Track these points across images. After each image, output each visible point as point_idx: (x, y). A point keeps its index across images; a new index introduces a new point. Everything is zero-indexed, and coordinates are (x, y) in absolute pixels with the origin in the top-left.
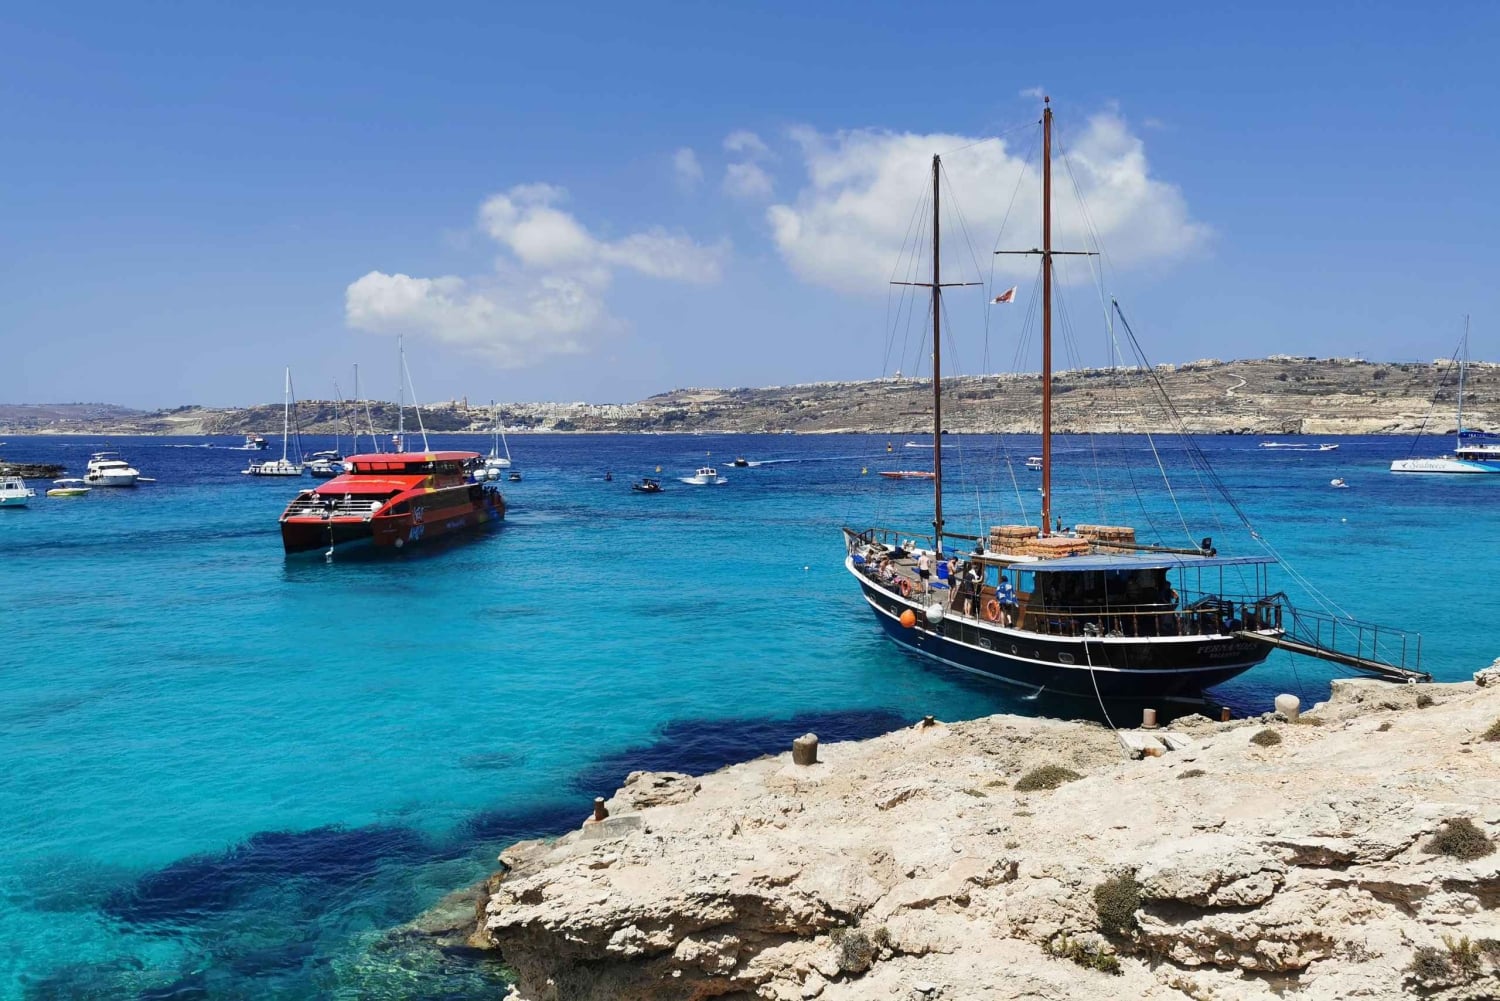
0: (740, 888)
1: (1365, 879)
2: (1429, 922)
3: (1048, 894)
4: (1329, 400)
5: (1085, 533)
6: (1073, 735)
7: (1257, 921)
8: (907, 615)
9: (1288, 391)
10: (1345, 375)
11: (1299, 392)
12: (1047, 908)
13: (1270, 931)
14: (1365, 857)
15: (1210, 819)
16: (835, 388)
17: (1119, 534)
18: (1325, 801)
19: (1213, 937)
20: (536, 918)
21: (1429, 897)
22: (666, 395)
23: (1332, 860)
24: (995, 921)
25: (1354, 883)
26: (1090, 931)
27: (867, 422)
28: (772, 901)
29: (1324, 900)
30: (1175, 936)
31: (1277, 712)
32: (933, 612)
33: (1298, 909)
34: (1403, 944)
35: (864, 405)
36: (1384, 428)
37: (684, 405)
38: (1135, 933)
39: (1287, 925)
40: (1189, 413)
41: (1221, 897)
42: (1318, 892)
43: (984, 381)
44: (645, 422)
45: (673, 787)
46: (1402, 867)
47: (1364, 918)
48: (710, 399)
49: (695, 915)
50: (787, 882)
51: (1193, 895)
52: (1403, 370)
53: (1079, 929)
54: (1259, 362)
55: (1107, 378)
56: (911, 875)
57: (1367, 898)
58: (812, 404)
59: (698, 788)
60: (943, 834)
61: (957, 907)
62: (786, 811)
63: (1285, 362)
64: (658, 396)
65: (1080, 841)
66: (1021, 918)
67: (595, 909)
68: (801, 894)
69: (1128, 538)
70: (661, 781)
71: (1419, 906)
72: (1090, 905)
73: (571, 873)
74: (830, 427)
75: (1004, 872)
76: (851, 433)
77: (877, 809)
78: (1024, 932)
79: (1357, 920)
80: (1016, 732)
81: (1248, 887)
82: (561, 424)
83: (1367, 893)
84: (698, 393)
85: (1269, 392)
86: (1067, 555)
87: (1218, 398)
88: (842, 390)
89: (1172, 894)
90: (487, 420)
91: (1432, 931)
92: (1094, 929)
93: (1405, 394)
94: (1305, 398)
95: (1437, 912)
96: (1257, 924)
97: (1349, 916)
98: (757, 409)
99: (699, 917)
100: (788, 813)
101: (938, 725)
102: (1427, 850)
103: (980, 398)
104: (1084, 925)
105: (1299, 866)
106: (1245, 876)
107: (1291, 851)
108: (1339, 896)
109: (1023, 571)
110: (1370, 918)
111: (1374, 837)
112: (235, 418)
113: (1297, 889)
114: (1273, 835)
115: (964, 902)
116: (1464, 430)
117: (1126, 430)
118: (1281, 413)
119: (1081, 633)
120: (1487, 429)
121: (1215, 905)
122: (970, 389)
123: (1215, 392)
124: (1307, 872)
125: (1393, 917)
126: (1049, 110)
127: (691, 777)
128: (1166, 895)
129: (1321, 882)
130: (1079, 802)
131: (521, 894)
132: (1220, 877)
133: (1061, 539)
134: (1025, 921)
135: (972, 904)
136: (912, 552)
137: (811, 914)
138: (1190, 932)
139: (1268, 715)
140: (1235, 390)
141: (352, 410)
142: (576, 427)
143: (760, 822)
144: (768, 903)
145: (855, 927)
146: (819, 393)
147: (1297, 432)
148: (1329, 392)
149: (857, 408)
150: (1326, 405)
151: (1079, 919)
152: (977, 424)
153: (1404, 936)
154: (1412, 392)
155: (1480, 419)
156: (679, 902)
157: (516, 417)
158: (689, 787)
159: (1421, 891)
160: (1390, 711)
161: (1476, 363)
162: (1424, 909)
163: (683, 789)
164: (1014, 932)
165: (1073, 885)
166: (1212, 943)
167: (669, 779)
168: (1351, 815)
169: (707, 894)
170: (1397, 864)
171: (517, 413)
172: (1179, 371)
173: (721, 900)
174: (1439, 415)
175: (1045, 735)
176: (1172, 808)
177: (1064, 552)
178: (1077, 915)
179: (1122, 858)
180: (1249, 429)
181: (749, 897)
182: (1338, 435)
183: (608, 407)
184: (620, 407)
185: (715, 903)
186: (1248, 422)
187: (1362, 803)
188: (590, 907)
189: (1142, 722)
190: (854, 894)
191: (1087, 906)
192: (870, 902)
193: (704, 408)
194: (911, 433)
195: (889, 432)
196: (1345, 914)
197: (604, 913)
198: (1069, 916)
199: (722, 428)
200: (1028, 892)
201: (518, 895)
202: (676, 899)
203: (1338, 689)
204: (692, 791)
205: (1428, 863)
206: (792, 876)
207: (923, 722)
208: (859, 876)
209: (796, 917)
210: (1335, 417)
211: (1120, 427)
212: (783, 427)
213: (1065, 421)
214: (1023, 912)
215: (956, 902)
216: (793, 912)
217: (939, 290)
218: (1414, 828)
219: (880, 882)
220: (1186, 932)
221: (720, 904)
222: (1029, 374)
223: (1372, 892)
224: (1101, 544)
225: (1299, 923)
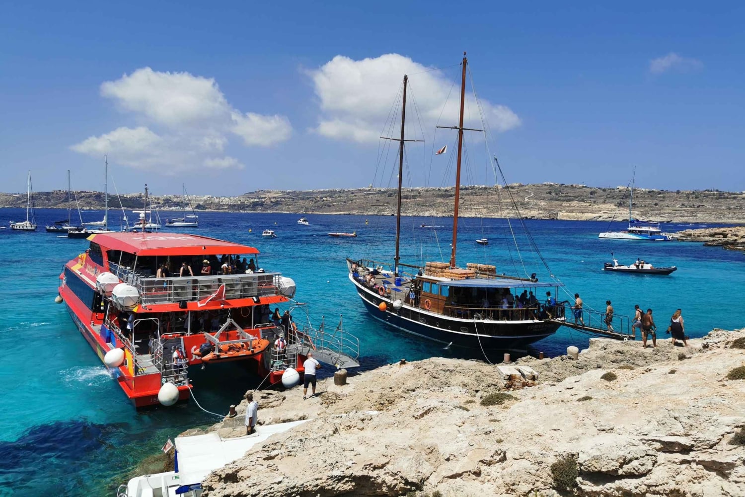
0: (358, 472)
1: (700, 459)
2: (736, 482)
3: (525, 469)
4: (570, 204)
5: (471, 267)
6: (475, 368)
7: (645, 483)
8: (383, 305)
9: (552, 199)
10: (577, 193)
11: (557, 200)
12: (525, 476)
13: (652, 489)
14: (699, 447)
15: (605, 424)
16: (340, 192)
17: (489, 269)
18: (671, 416)
19: (620, 492)
20: (240, 493)
21: (735, 469)
22: (253, 193)
23: (681, 449)
24: (495, 484)
25: (694, 461)
26: (549, 489)
27: (356, 209)
28: (375, 478)
29: (679, 471)
30: (600, 492)
31: (569, 355)
32: (397, 304)
33: (666, 476)
34: (723, 494)
35: (354, 201)
36: (595, 218)
37: (263, 198)
38: (575, 490)
39: (661, 485)
40: (508, 208)
41: (625, 470)
42: (675, 466)
43: (412, 190)
44: (242, 206)
45: (272, 398)
46: (719, 452)
47: (700, 480)
48: (276, 195)
49: (333, 488)
50: (382, 467)
51: (611, 470)
52: (603, 191)
53: (543, 488)
54: (539, 185)
55: (470, 191)
56: (448, 460)
57: (701, 469)
58: (328, 199)
59: (284, 398)
60: (461, 434)
61: (474, 477)
62: (363, 420)
63: (551, 185)
64: (249, 193)
65: (534, 437)
66: (511, 483)
67: (275, 486)
68: (391, 473)
69: (493, 271)
70: (265, 395)
71: (730, 474)
72: (549, 475)
73: (254, 463)
74: (337, 211)
75: (500, 457)
76: (347, 214)
77: (414, 418)
78: (513, 490)
79: (696, 481)
80: (447, 367)
81: (640, 464)
82: (198, 207)
83: (701, 467)
84: (270, 192)
85: (544, 199)
86: (464, 278)
87: (521, 202)
88: (343, 193)
89: (599, 469)
90: (159, 203)
91: (739, 487)
92: (551, 487)
93: (604, 202)
94: (559, 203)
95: (741, 476)
96: (645, 485)
97: (692, 479)
98: (300, 201)
99: (335, 489)
100: (364, 421)
101: (407, 363)
102: (731, 443)
103: (410, 199)
104: (545, 485)
105: (663, 452)
106: (637, 459)
107: (659, 444)
108: (686, 468)
109: (442, 286)
110: (703, 480)
111: (702, 436)
112: (18, 199)
113: (664, 465)
114: (646, 435)
115: (478, 474)
116: (632, 219)
117: (479, 216)
118: (548, 210)
119: (473, 318)
120: (641, 219)
121: (622, 475)
122: (405, 194)
123: (520, 199)
124: (668, 455)
125: (715, 479)
126: (466, 58)
127: (280, 392)
128: (596, 470)
129: (676, 461)
130: (525, 414)
131: (224, 476)
132: (625, 460)
133: (460, 271)
134: (513, 484)
135: (482, 475)
136: (382, 272)
137: (397, 484)
138: (607, 489)
139: (564, 356)
140: (529, 198)
141: (84, 196)
142: (206, 208)
143: (350, 427)
144: (373, 479)
145: (421, 490)
146: (332, 194)
147: (556, 218)
148: (570, 200)
149: (350, 202)
150: (569, 206)
151: (543, 482)
152: (409, 211)
153: (723, 489)
154: (607, 201)
155: (638, 214)
156: (323, 481)
157: (175, 202)
158: (280, 398)
159: (731, 466)
160: (620, 354)
161: (636, 188)
162: (732, 475)
163: (277, 399)
164: (507, 491)
165: (539, 464)
166: (620, 495)
167: (269, 394)
168: (689, 424)
169: (340, 476)
170: (716, 451)
171: (175, 200)
172: (504, 188)
173: (347, 479)
174: (619, 212)
175: (461, 368)
176: (581, 419)
177: (463, 277)
178: (543, 480)
179: (564, 448)
180: (534, 217)
181: (363, 476)
182: (574, 221)
183: (223, 198)
184: (230, 199)
185: (344, 481)
186: (534, 213)
187: (692, 417)
188: (272, 486)
189: (503, 360)
190: (419, 472)
191: (547, 475)
192: (427, 476)
193: (273, 200)
194: (377, 215)
195: (366, 214)
196: (690, 478)
197: (281, 490)
198: (537, 481)
199: (282, 210)
200: (513, 467)
201: (222, 477)
202: (321, 479)
203: (593, 343)
204: (281, 400)
205: (733, 450)
206: (386, 463)
207: (400, 362)
208: (421, 461)
209: (388, 487)
210: (573, 212)
211: (476, 214)
212: (313, 210)
213: (450, 211)
214: (513, 479)
215: (473, 474)
216: (387, 484)
217: (404, 143)
218: (721, 431)
219: (432, 464)
220: (605, 490)
221: (347, 482)
222: (434, 188)
223: (703, 466)
224: (481, 274)
225: (667, 484)
